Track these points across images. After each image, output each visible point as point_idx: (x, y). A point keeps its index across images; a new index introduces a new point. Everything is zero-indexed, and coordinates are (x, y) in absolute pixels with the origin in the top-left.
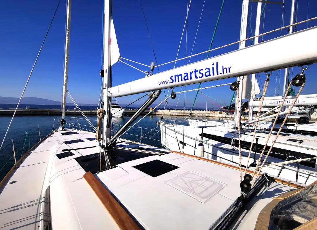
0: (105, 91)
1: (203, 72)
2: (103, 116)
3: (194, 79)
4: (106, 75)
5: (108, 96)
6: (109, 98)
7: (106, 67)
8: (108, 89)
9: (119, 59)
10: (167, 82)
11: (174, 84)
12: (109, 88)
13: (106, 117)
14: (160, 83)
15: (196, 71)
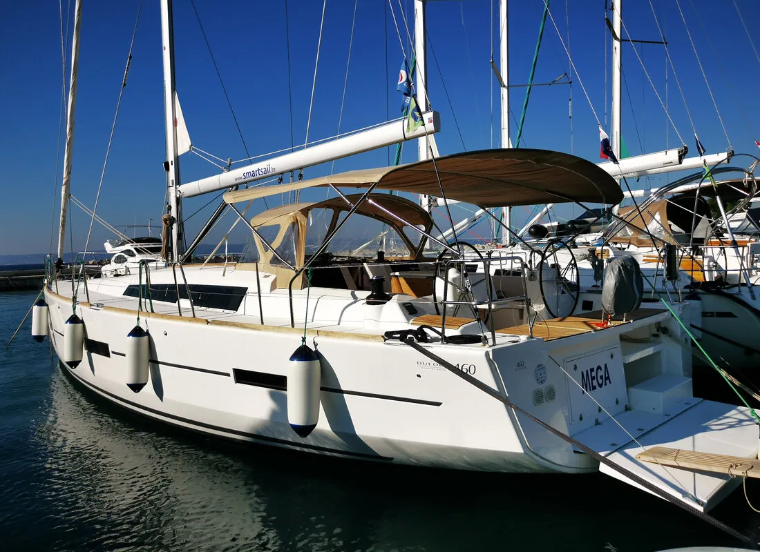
0: (172, 190)
1: (263, 170)
2: (172, 225)
3: (258, 176)
4: (172, 168)
5: (176, 197)
6: (178, 200)
7: (171, 158)
8: (176, 188)
9: (190, 148)
10: (241, 178)
11: (246, 179)
12: (178, 186)
13: (175, 226)
14: (236, 180)
15: (259, 170)
